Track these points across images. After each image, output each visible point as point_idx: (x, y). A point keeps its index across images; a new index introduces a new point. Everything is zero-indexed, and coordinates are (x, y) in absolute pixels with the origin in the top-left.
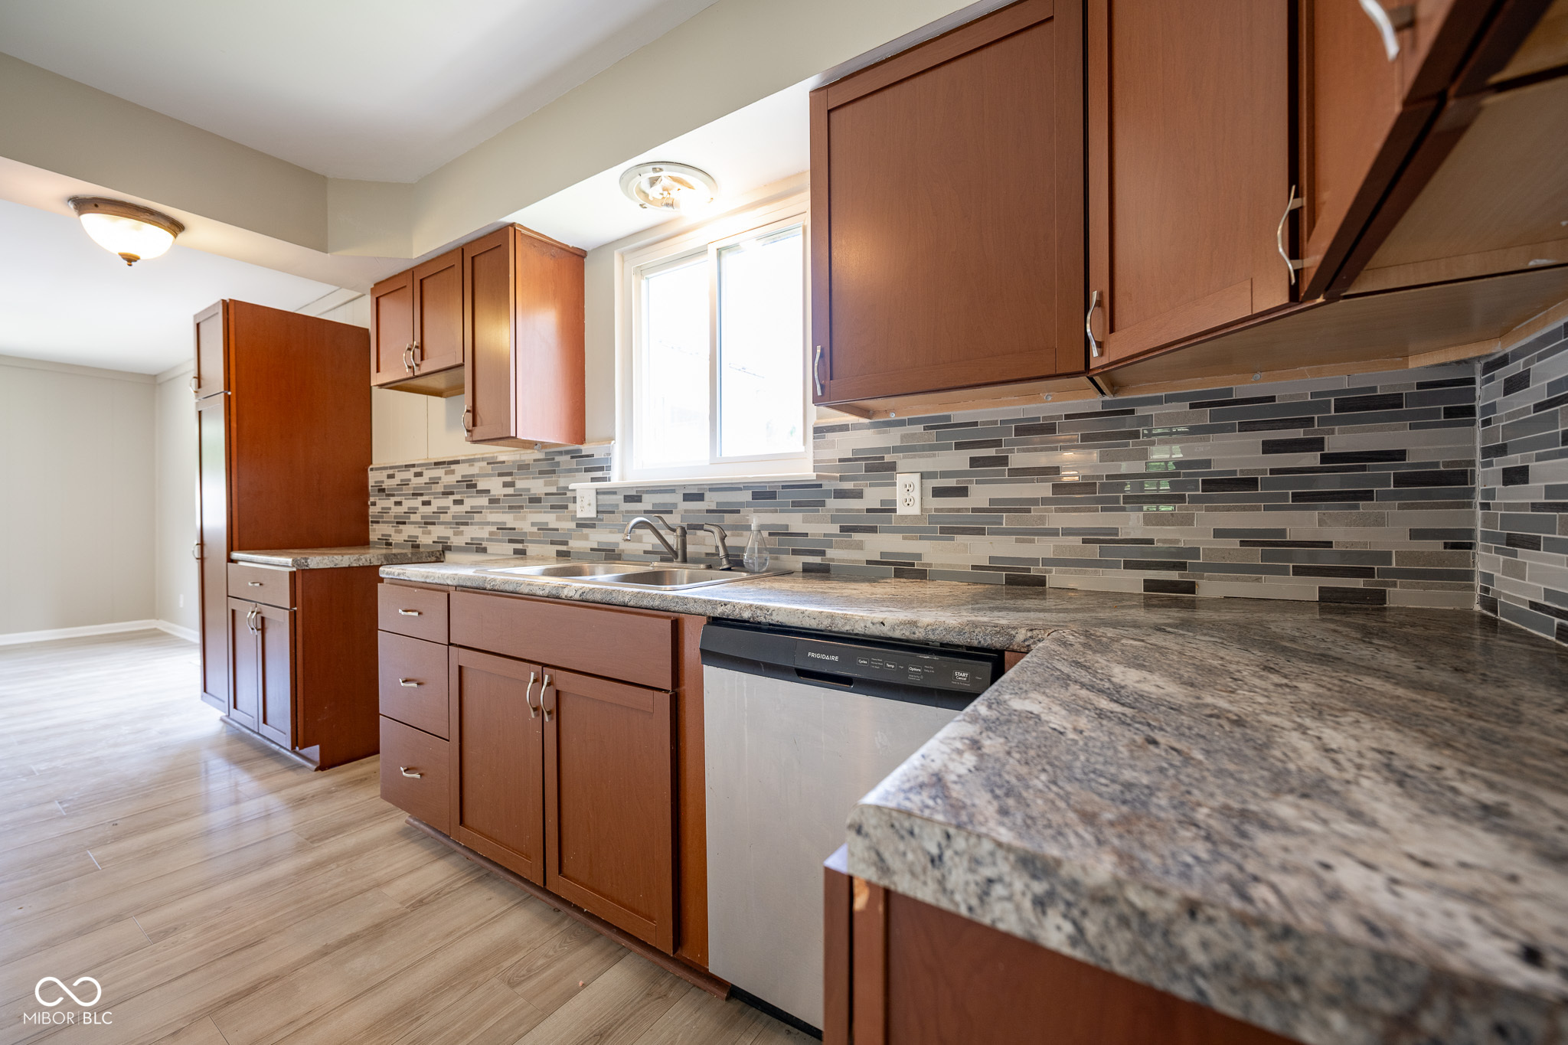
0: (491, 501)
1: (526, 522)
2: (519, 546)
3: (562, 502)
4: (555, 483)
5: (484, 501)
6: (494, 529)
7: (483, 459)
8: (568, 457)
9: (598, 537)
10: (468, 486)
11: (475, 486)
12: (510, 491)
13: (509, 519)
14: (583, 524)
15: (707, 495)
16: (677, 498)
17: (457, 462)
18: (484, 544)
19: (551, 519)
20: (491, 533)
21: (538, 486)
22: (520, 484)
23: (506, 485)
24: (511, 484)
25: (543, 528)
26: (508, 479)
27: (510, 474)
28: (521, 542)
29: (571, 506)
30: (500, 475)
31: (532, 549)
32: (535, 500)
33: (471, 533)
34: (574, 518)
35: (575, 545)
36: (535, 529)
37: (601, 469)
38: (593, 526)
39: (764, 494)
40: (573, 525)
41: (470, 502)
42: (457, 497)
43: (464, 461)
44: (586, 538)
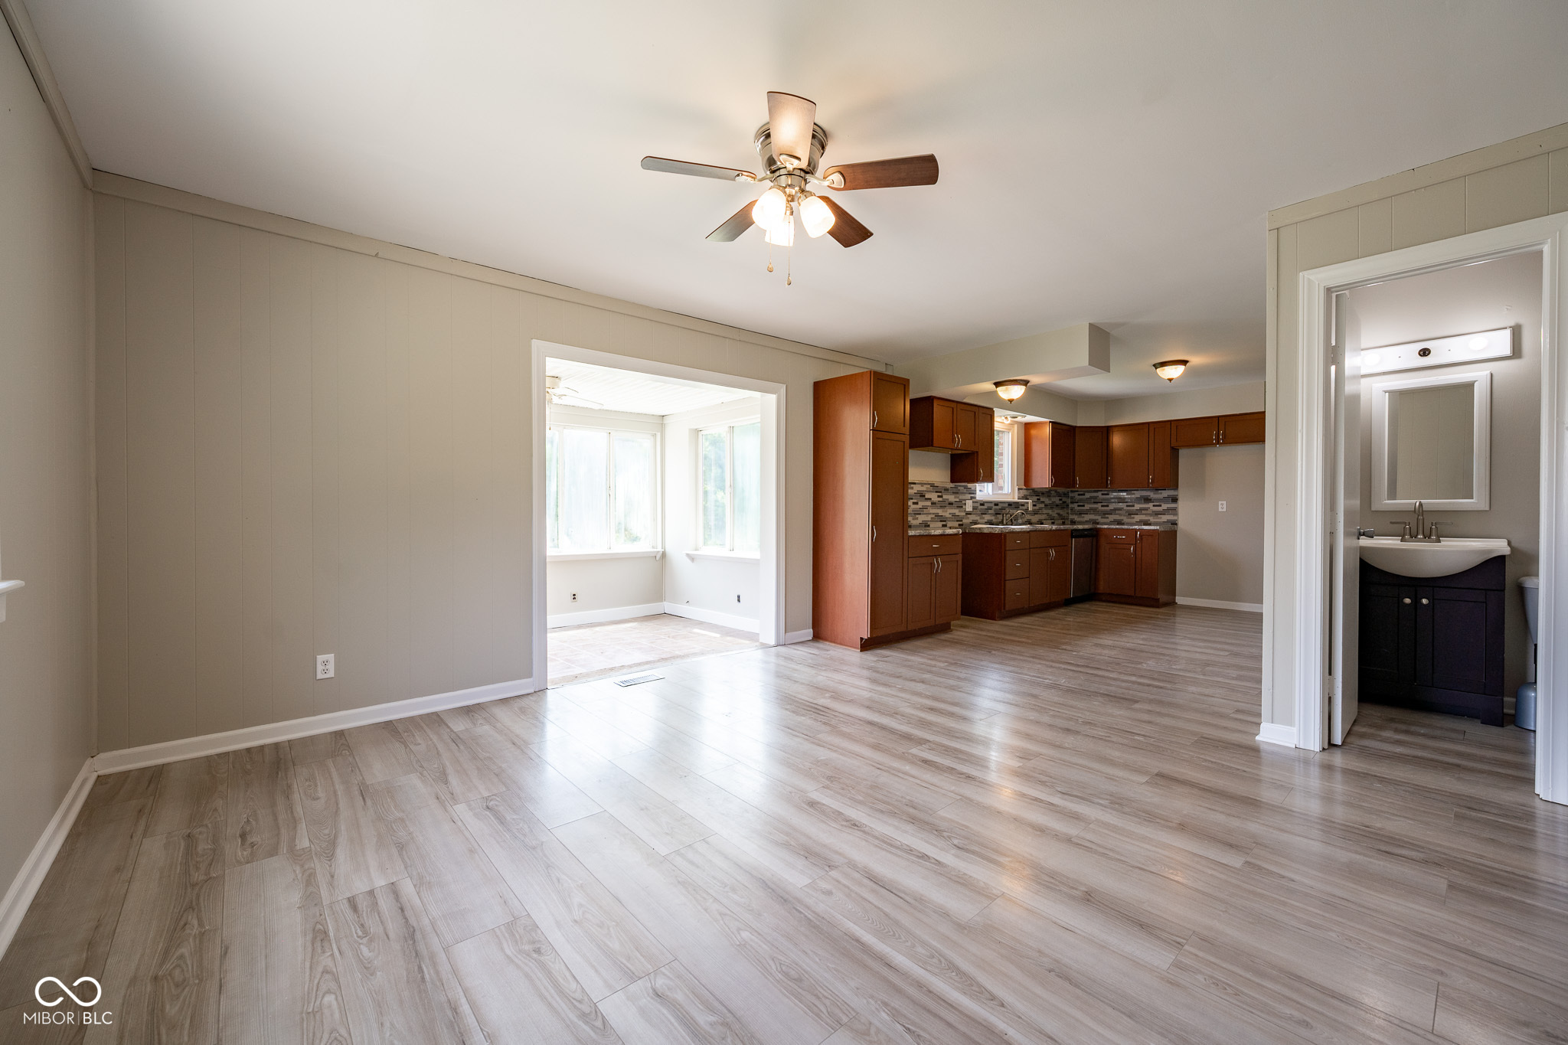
0: (932, 504)
1: (947, 513)
2: (944, 523)
3: (960, 505)
4: (958, 497)
5: (928, 503)
6: (933, 516)
7: (929, 484)
8: (963, 488)
9: (972, 518)
10: (921, 496)
11: (924, 496)
12: (940, 499)
13: (940, 512)
14: (969, 513)
15: (1000, 504)
16: (992, 505)
17: (915, 483)
18: (929, 523)
19: (956, 511)
20: (932, 518)
21: (951, 498)
22: (945, 497)
23: (939, 496)
24: (941, 497)
25: (954, 515)
26: (940, 494)
27: (941, 492)
28: (945, 521)
29: (964, 507)
30: (936, 492)
31: (949, 524)
32: (951, 504)
33: (921, 518)
34: (965, 511)
35: (965, 521)
36: (950, 516)
37: (973, 494)
38: (970, 514)
39: (1010, 504)
40: (964, 514)
41: (921, 504)
42: (916, 501)
43: (918, 484)
44: (968, 518)
